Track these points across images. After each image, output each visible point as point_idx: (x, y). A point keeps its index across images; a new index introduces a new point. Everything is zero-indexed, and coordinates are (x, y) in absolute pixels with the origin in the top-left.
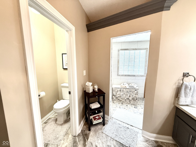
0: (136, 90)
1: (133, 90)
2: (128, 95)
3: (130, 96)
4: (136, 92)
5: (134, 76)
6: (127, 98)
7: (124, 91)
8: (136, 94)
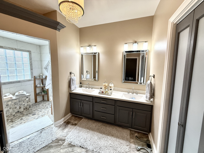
1: (24, 99)
2: (18, 107)
4: (27, 99)
6: (16, 111)
7: (10, 104)
8: (28, 101)
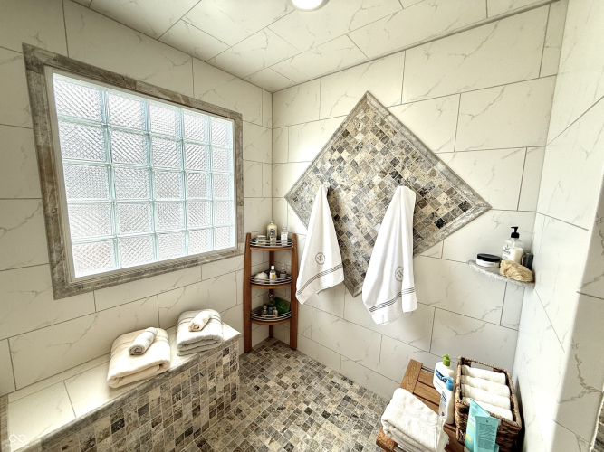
0: (226, 352)
1: (212, 360)
2: (188, 410)
3: (196, 410)
4: (226, 360)
5: (193, 262)
6: (181, 431)
7: (155, 403)
8: (229, 368)
